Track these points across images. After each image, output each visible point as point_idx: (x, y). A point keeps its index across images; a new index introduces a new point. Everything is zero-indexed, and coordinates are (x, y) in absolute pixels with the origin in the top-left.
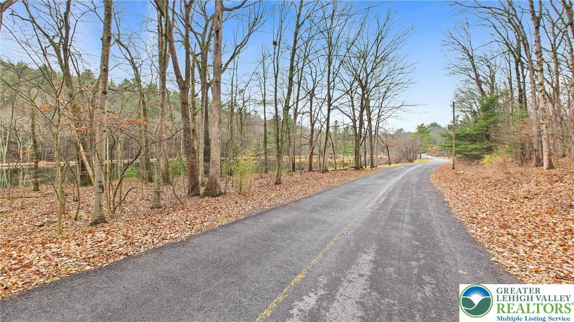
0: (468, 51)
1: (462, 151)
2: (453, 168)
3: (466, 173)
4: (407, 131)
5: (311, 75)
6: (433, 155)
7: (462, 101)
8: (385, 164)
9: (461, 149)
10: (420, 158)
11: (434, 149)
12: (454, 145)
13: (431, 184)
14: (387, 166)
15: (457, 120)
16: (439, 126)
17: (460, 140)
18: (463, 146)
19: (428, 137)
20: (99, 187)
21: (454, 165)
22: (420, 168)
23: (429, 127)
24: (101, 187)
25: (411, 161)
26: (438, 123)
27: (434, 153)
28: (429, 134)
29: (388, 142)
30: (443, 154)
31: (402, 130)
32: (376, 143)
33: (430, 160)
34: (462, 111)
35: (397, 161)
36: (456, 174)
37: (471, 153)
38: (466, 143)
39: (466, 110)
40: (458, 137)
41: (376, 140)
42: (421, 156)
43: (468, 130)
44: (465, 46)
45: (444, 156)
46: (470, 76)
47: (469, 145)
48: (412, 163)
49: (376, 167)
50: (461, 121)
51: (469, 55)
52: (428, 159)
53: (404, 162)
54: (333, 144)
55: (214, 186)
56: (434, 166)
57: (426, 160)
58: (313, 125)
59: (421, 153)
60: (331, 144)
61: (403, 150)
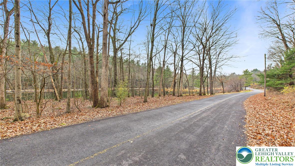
0: (276, 22)
1: (271, 85)
2: (265, 96)
3: (272, 99)
4: (237, 74)
5: (175, 42)
6: (254, 88)
7: (273, 54)
8: (221, 93)
9: (270, 84)
10: (245, 89)
11: (255, 85)
12: (265, 81)
13: (243, 105)
14: (222, 94)
15: (271, 67)
16: (259, 71)
17: (270, 78)
18: (272, 82)
19: (250, 77)
20: (18, 100)
21: (265, 94)
22: (242, 95)
23: (252, 71)
24: (19, 100)
25: (238, 91)
26: (258, 69)
27: (255, 87)
28: (251, 75)
29: (223, 80)
30: (261, 87)
31: (234, 73)
32: (214, 80)
33: (251, 91)
34: (274, 61)
35: (229, 91)
36: (265, 99)
37: (277, 86)
38: (274, 80)
39: (277, 60)
40: (268, 76)
41: (214, 79)
42: (245, 88)
43: (277, 72)
44: (274, 19)
45: (262, 89)
46: (278, 37)
47: (276, 81)
48: (239, 93)
49: (214, 94)
50: (273, 67)
51: (277, 24)
52: (250, 90)
53: (234, 92)
54: (188, 81)
55: (102, 102)
56: (252, 94)
57: (248, 91)
58: (175, 70)
59: (246, 87)
60: (187, 81)
61: (233, 85)
